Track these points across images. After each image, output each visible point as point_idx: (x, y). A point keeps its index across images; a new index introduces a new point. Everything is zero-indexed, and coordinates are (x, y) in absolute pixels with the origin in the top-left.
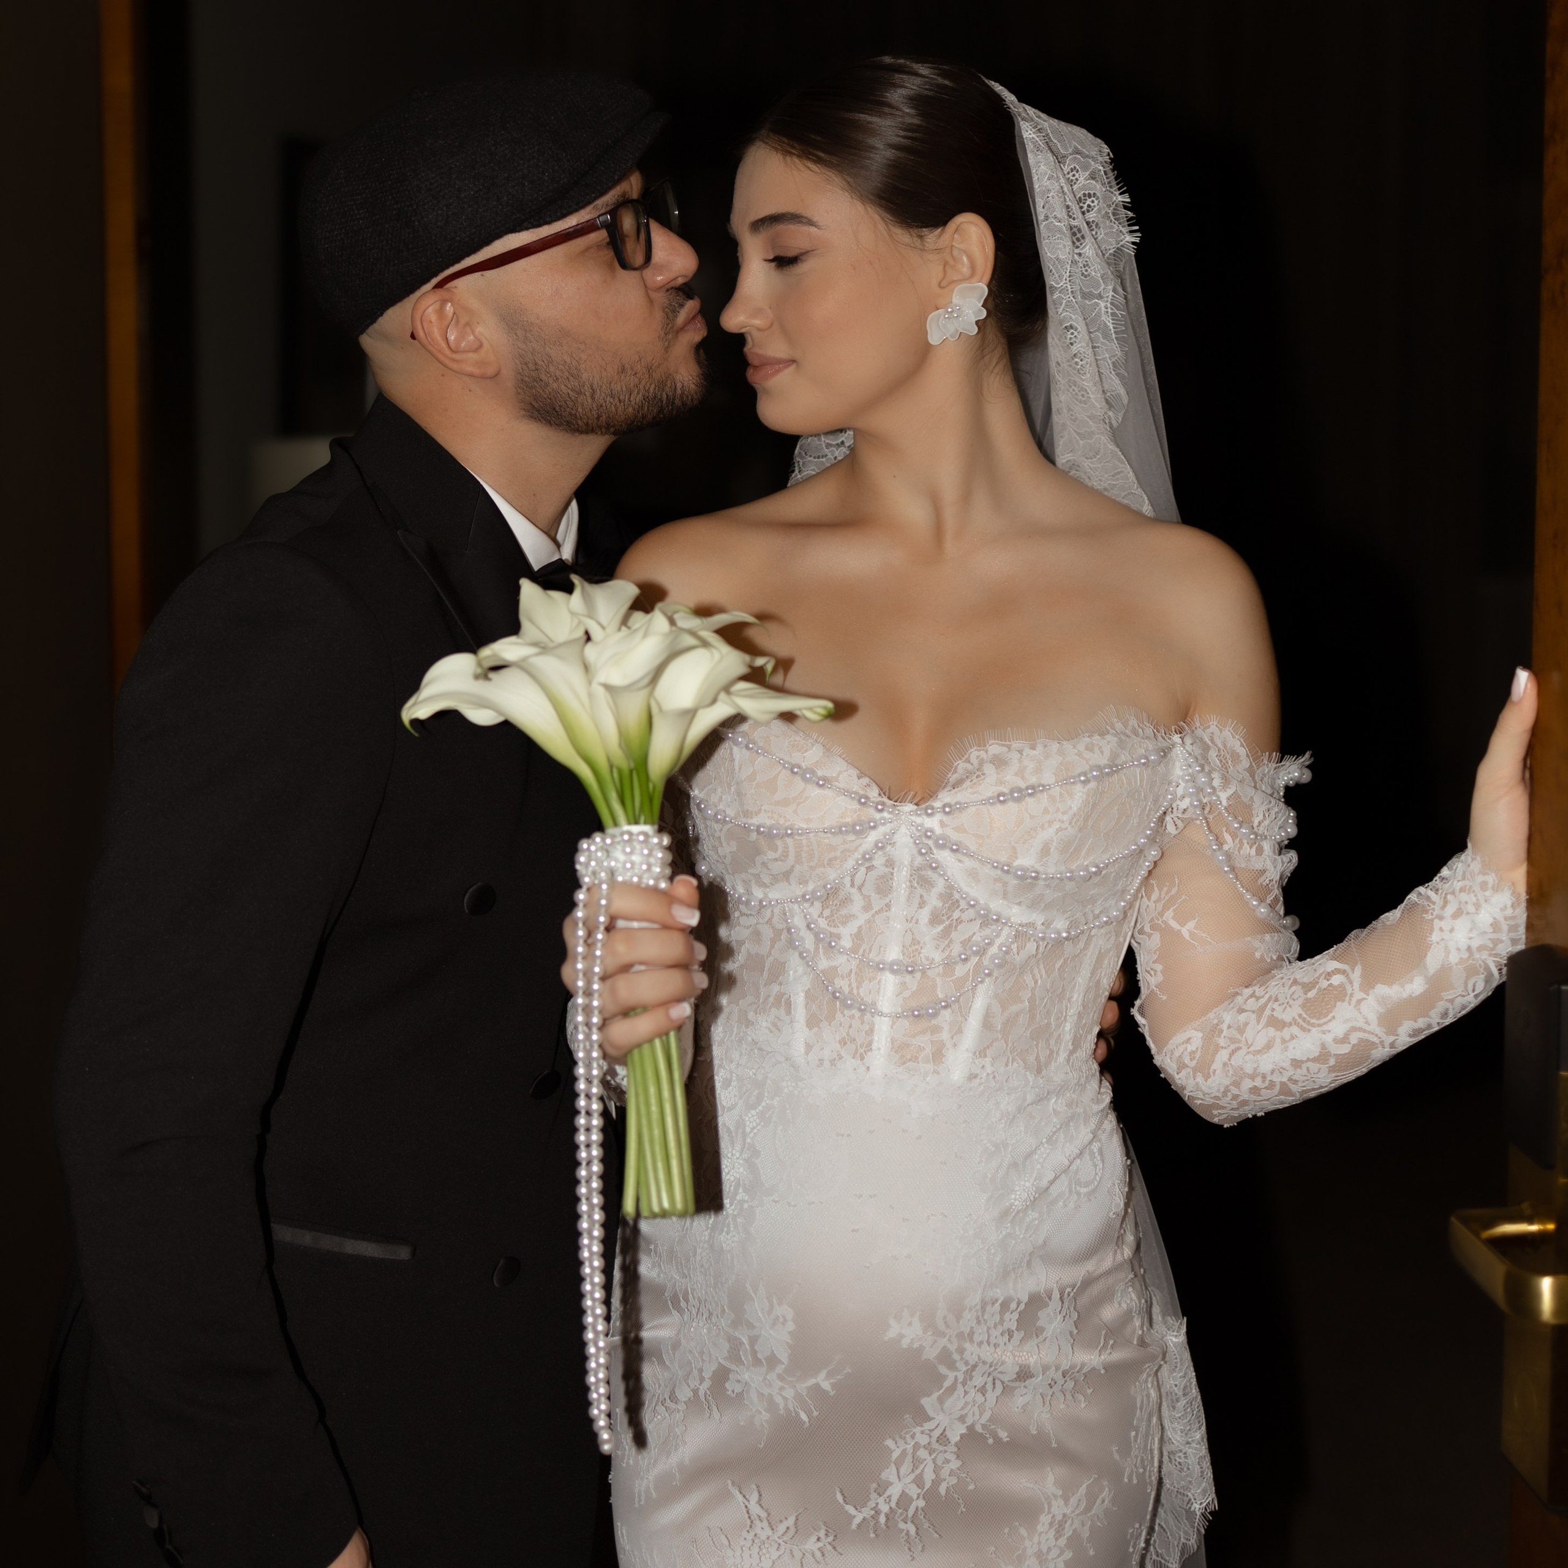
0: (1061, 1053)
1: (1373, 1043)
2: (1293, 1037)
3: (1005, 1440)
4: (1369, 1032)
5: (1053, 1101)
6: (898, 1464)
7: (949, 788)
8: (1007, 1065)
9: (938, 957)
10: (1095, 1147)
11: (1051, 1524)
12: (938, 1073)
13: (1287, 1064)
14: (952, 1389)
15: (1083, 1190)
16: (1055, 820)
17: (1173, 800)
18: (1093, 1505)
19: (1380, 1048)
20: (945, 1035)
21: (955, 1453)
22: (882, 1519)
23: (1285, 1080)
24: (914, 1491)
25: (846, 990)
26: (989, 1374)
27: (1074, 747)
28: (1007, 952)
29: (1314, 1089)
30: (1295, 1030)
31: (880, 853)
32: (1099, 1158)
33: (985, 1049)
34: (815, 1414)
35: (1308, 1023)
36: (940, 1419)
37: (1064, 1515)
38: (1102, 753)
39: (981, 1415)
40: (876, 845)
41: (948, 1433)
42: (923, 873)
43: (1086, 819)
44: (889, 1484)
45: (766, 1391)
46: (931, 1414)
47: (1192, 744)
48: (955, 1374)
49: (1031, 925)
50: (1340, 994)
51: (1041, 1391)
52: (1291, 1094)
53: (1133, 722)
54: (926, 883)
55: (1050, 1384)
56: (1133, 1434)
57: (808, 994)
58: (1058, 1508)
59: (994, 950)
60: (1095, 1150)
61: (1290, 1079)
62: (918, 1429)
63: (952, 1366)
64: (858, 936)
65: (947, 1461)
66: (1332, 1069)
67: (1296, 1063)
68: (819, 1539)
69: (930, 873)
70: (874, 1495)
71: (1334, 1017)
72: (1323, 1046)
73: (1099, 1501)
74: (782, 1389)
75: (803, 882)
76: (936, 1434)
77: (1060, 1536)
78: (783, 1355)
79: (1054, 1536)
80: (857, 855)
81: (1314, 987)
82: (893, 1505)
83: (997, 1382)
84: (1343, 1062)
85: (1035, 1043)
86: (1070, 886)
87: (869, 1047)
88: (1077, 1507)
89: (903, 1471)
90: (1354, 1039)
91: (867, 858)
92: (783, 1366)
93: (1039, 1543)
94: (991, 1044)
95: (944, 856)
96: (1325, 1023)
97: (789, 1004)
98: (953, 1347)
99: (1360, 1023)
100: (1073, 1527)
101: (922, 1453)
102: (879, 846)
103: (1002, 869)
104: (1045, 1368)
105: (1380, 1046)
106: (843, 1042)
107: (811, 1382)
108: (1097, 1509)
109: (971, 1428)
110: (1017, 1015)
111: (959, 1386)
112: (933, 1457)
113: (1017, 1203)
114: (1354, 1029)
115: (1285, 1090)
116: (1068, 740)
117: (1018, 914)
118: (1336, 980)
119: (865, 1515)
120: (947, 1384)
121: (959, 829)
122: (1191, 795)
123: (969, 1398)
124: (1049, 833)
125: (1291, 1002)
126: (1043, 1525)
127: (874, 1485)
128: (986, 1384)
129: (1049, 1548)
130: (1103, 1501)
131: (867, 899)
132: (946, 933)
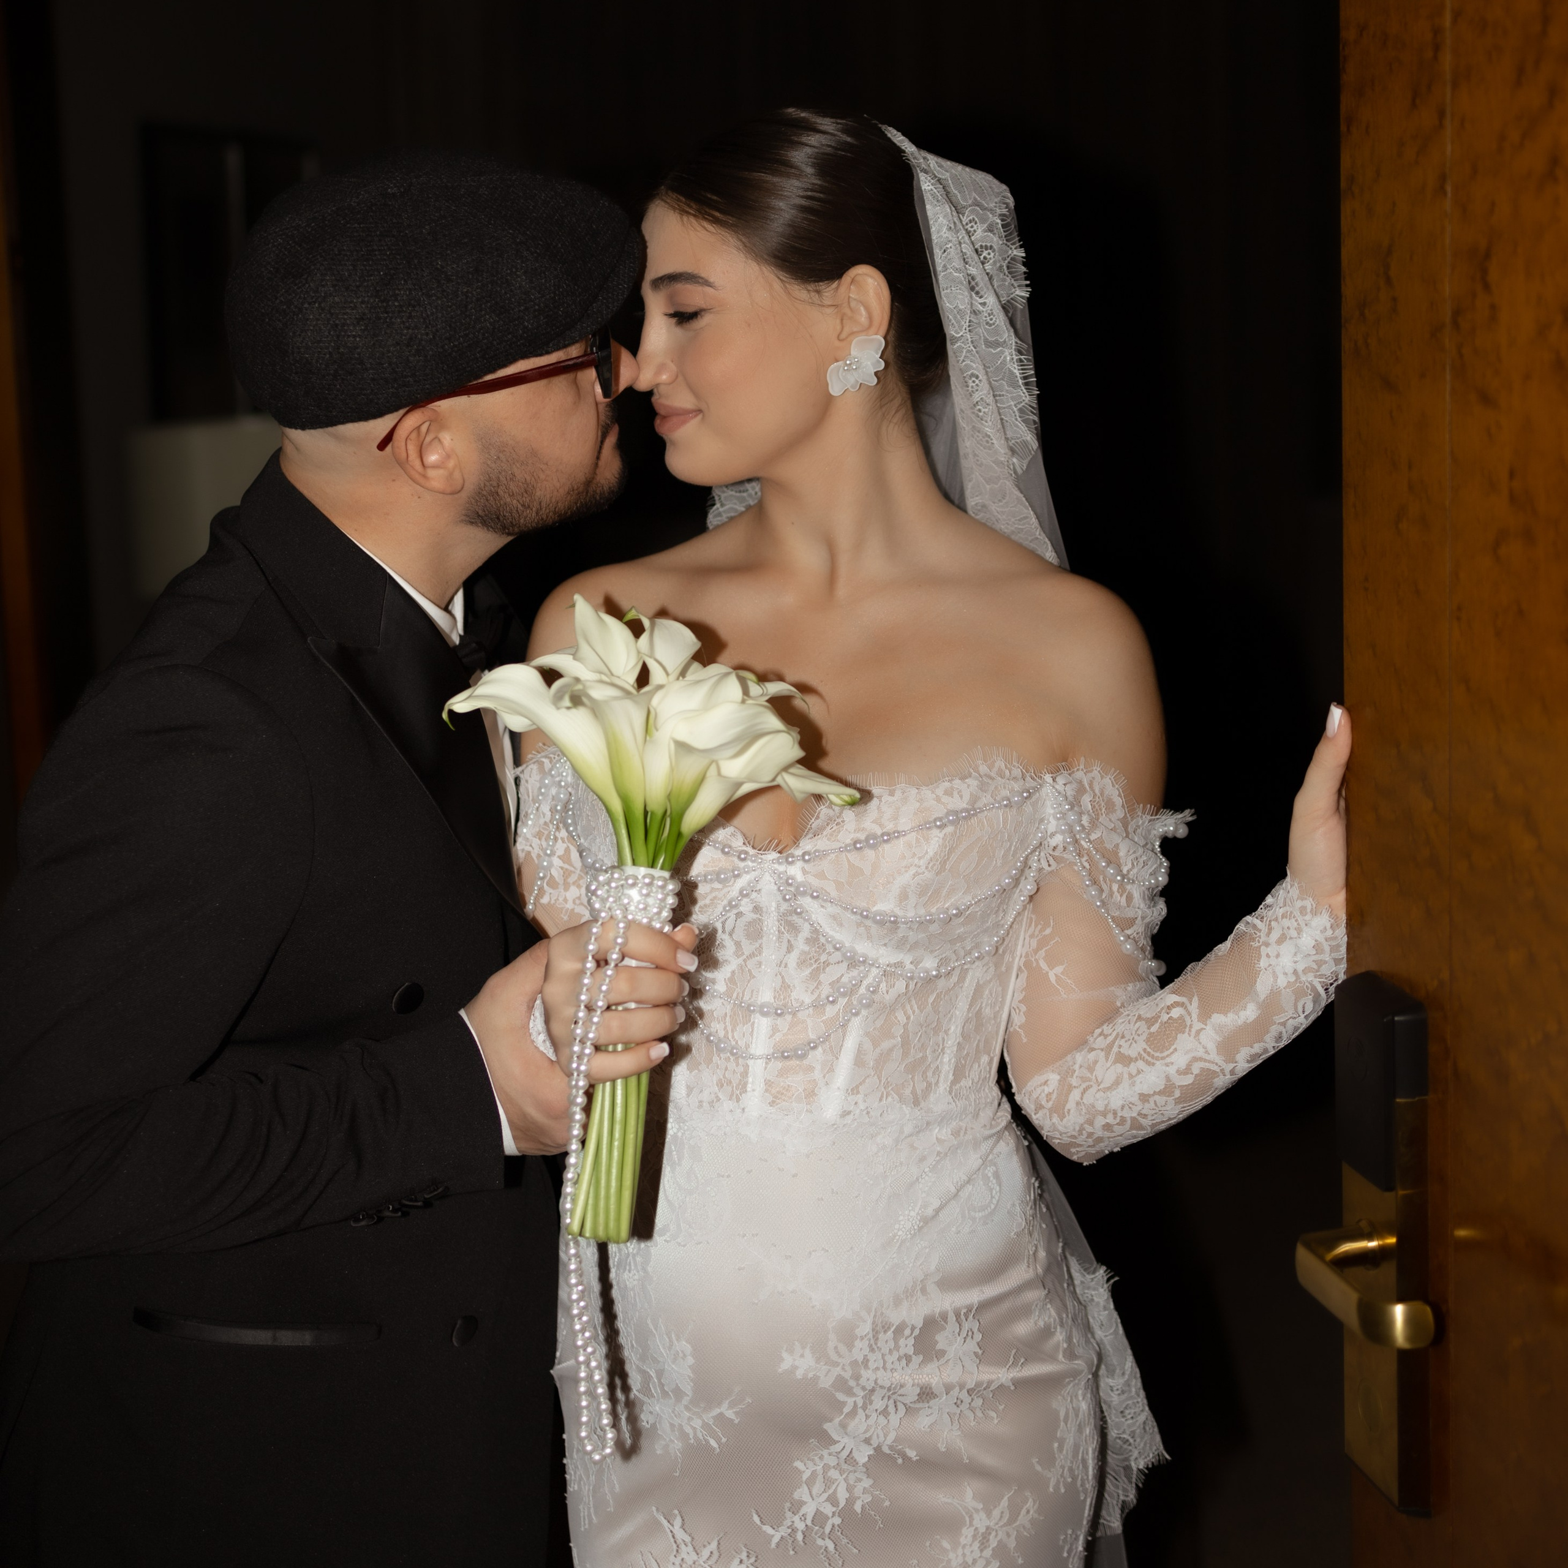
0: (941, 1084)
1: (1214, 1072)
2: (1139, 1072)
3: (915, 1459)
4: (1209, 1062)
5: (937, 1130)
6: (810, 1482)
7: (810, 835)
8: (881, 1100)
9: (807, 998)
10: (990, 1171)
11: (974, 1537)
12: (811, 1112)
13: (1135, 1099)
14: (853, 1413)
15: (979, 1215)
16: (912, 865)
17: (1044, 838)
18: (1018, 1516)
19: (1222, 1076)
20: (817, 1074)
21: (865, 1472)
22: (800, 1537)
23: (1134, 1115)
24: (828, 1509)
25: (721, 1034)
26: (889, 1398)
27: (933, 792)
28: (873, 992)
29: (1163, 1122)
30: (1141, 1064)
31: (745, 900)
32: (994, 1181)
33: (857, 1087)
34: (724, 1440)
35: (1153, 1057)
36: (845, 1443)
37: (988, 1528)
38: (961, 797)
39: (886, 1436)
40: (741, 892)
41: (855, 1454)
42: (789, 918)
43: (944, 863)
44: (802, 1503)
45: (676, 1421)
46: (835, 1437)
47: (1065, 785)
48: (854, 1399)
49: (899, 965)
50: (1180, 1026)
51: (947, 1410)
52: (1141, 1127)
53: (1000, 764)
54: (794, 929)
55: (955, 1403)
56: (1056, 1445)
58: (981, 1522)
59: (862, 990)
60: (990, 1175)
61: (1140, 1114)
62: (825, 1453)
63: (849, 1392)
64: (731, 980)
65: (859, 1480)
66: (1178, 1101)
67: (1144, 1098)
68: (741, 1562)
69: (795, 918)
70: (789, 1514)
71: (1176, 1050)
72: (1168, 1078)
73: (1023, 1512)
74: (690, 1419)
76: (844, 1455)
77: (985, 1547)
78: (688, 1388)
79: (979, 1547)
80: (725, 902)
81: (1156, 1021)
82: (809, 1522)
83: (899, 1404)
84: (1187, 1093)
85: (910, 1076)
86: (932, 928)
87: (743, 1087)
88: (1000, 1519)
89: (815, 1491)
90: (1196, 1069)
91: (734, 905)
92: (688, 1398)
93: (964, 1555)
94: (864, 1081)
95: (806, 902)
96: (1167, 1056)
98: (847, 1375)
99: (1201, 1053)
100: (999, 1538)
101: (833, 1474)
102: (745, 893)
103: (861, 914)
104: (948, 1389)
105: (1221, 1074)
106: (720, 1085)
107: (716, 1412)
108: (1023, 1519)
109: (878, 1449)
110: (891, 1050)
111: (860, 1411)
112: (844, 1476)
113: (900, 1233)
114: (1195, 1059)
115: (1135, 1124)
116: (927, 786)
117: (886, 956)
118: (1176, 1013)
119: (783, 1534)
120: (846, 1410)
121: (821, 876)
122: (1063, 832)
123: (871, 1421)
124: (905, 878)
125: (1136, 1037)
126: (966, 1537)
127: (788, 1505)
128: (887, 1406)
129: (974, 1560)
130: (1028, 1512)
131: (738, 944)
132: (815, 975)
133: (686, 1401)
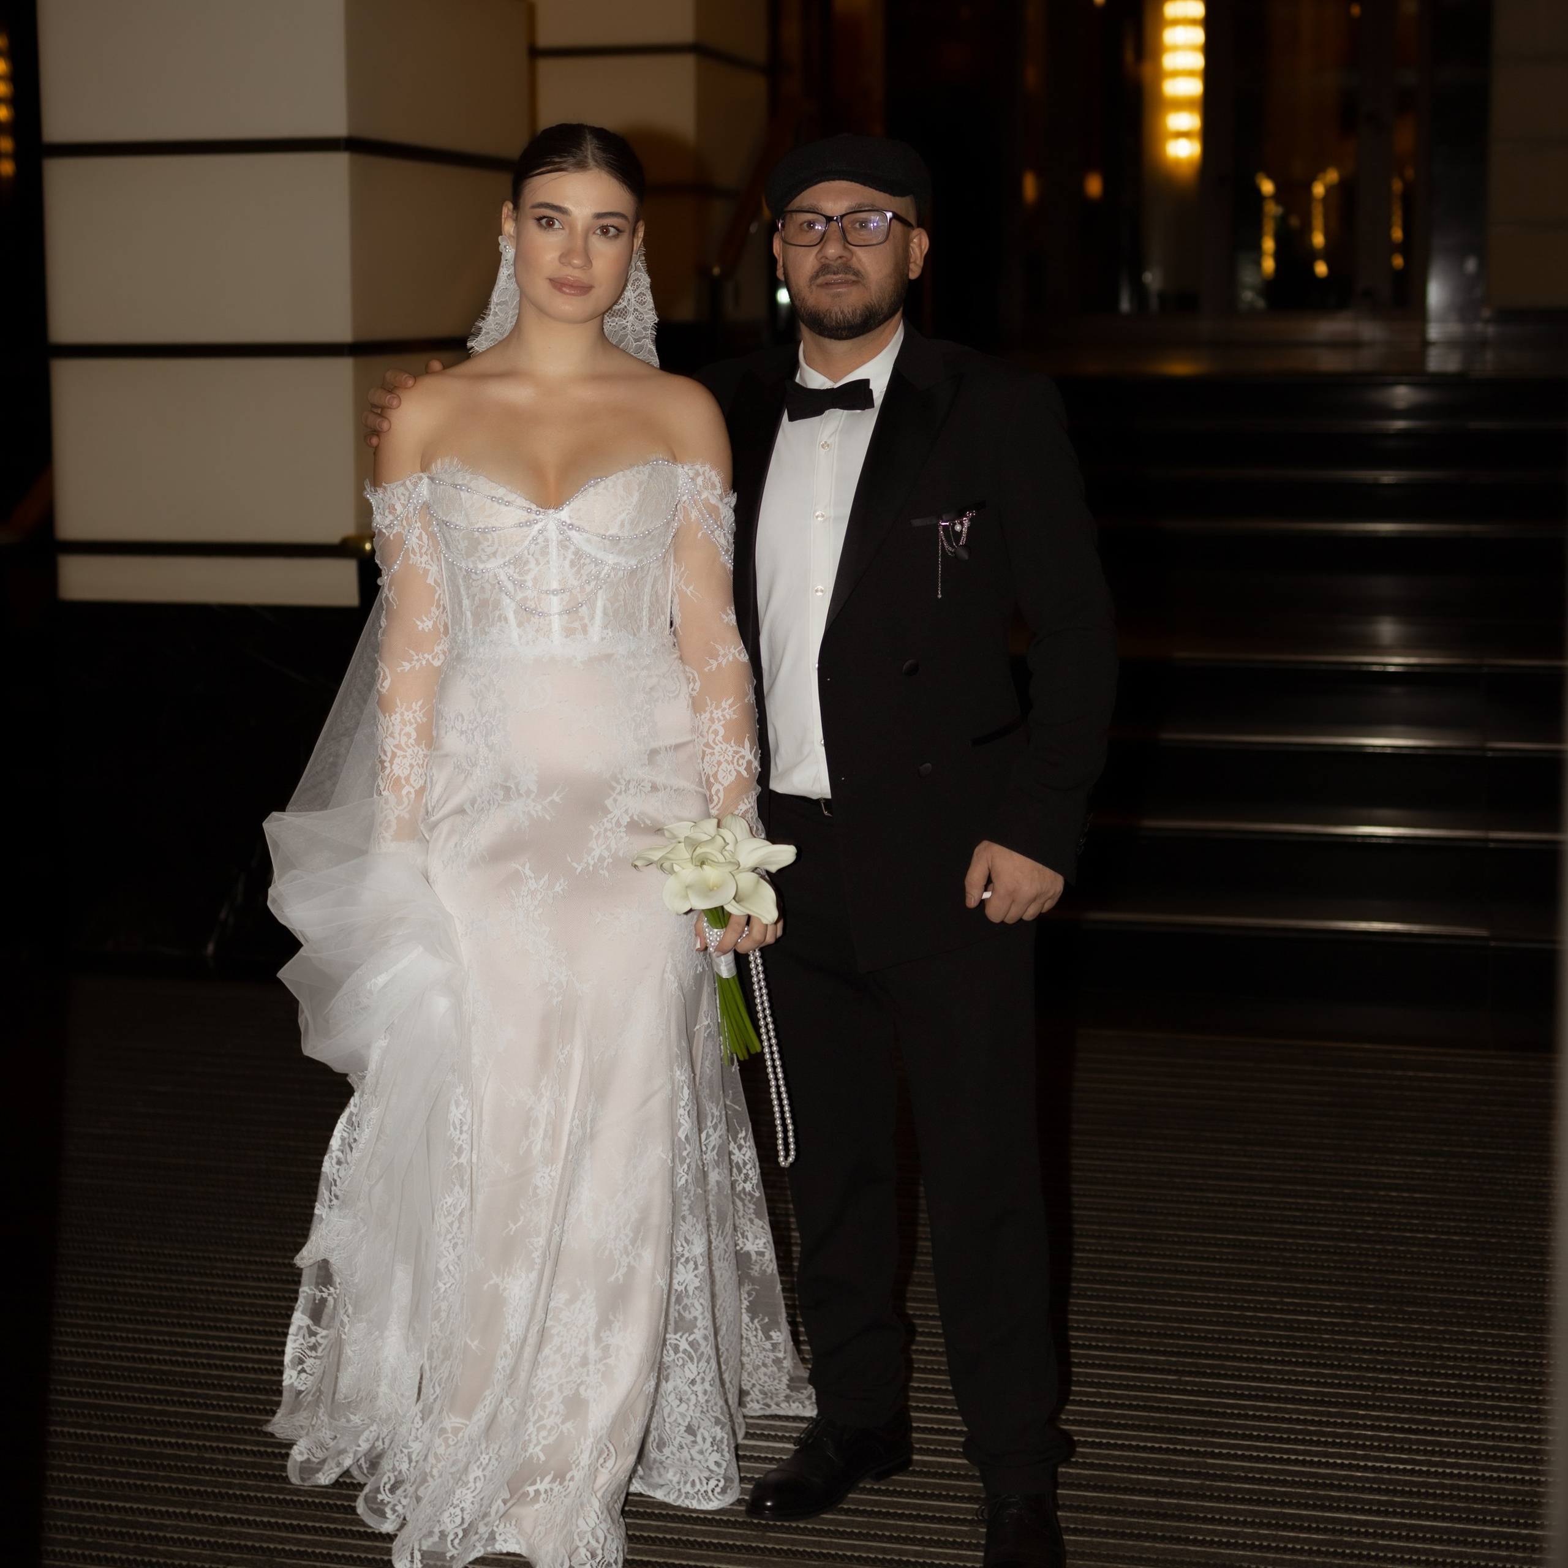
3: (647, 824)
6: (597, 839)
9: (576, 583)
12: (586, 639)
14: (619, 795)
20: (586, 620)
21: (625, 831)
22: (591, 868)
24: (606, 854)
25: (534, 606)
26: (637, 786)
27: (631, 473)
31: (541, 535)
33: (607, 625)
36: (615, 813)
39: (635, 810)
40: (538, 532)
42: (563, 543)
44: (592, 850)
45: (526, 810)
46: (610, 810)
47: (689, 470)
48: (620, 785)
49: (619, 563)
54: (565, 548)
57: (515, 612)
59: (602, 577)
62: (605, 819)
63: (618, 782)
64: (535, 579)
65: (622, 837)
68: (560, 883)
69: (566, 542)
70: (585, 857)
74: (535, 806)
75: (504, 556)
76: (614, 821)
78: (534, 788)
80: (530, 538)
82: (596, 860)
83: (642, 792)
85: (629, 621)
86: (637, 542)
87: (550, 631)
91: (535, 539)
94: (609, 622)
97: (506, 619)
98: (617, 772)
102: (540, 532)
103: (602, 537)
106: (537, 631)
107: (550, 799)
109: (632, 818)
110: (619, 608)
111: (623, 794)
112: (614, 835)
116: (628, 470)
117: (611, 559)
119: (583, 866)
122: (688, 494)
123: (628, 800)
124: (623, 516)
127: (585, 851)
128: (636, 792)
131: (537, 560)
132: (578, 572)
133: (533, 796)
